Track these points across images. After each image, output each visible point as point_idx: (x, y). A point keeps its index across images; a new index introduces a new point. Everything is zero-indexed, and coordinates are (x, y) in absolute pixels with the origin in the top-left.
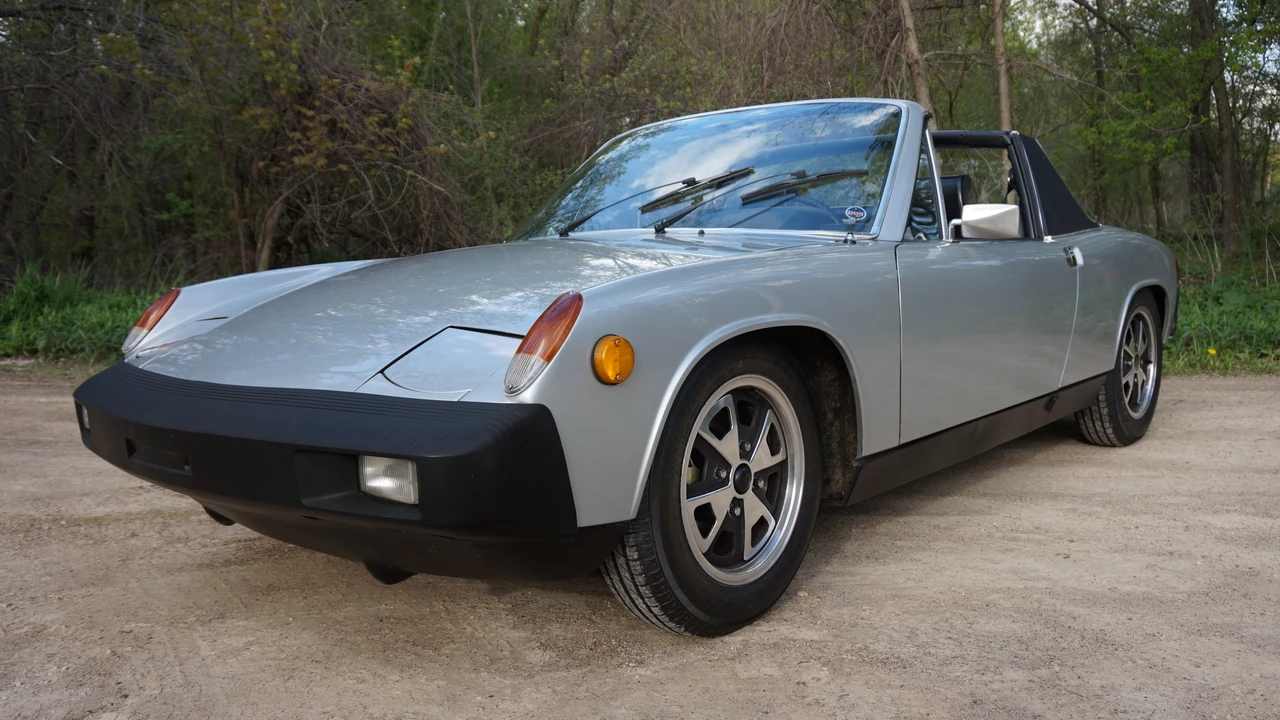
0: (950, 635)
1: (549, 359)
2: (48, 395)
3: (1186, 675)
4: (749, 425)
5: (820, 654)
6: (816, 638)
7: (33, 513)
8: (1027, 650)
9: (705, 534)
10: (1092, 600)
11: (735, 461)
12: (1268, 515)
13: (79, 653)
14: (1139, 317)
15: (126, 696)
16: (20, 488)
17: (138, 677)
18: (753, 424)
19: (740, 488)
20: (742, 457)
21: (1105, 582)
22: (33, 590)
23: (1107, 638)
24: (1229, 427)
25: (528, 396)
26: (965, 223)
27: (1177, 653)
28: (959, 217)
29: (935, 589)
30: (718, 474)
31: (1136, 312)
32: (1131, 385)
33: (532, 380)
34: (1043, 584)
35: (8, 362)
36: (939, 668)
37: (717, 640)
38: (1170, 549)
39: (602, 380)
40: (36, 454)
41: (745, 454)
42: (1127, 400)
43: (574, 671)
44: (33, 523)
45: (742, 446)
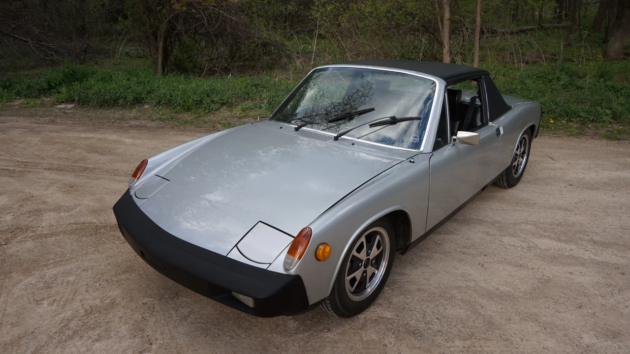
0: (437, 316)
1: (300, 259)
2: (84, 131)
3: (517, 346)
4: (370, 244)
5: (392, 327)
6: (390, 317)
7: (95, 221)
8: (464, 327)
9: (352, 286)
10: (489, 295)
11: (364, 258)
12: (559, 240)
13: (130, 317)
14: (524, 138)
15: (151, 344)
16: (87, 202)
17: (154, 332)
18: (372, 242)
19: (366, 267)
20: (367, 256)
21: (495, 284)
22: (106, 275)
23: (492, 321)
24: (552, 176)
25: (293, 272)
26: (458, 138)
27: (516, 332)
28: (456, 136)
29: (434, 286)
30: (358, 265)
31: (524, 136)
32: (516, 165)
33: (294, 266)
34: (472, 284)
35: (63, 106)
36: (432, 337)
37: (355, 317)
38: (520, 262)
39: (318, 260)
40: (88, 178)
41: (368, 254)
42: (513, 171)
43: (306, 334)
44: (97, 228)
45: (367, 252)
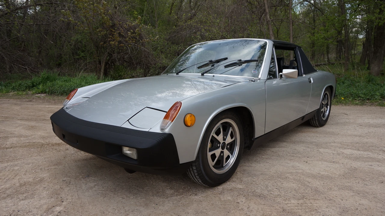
0: (276, 187)
1: (172, 121)
3: (339, 203)
4: (225, 132)
5: (243, 193)
6: (242, 188)
7: (43, 142)
8: (297, 193)
9: (213, 161)
10: (314, 177)
11: (222, 141)
12: (359, 150)
13: (52, 187)
14: (326, 94)
15: (63, 202)
16: (40, 134)
17: (66, 195)
18: (227, 131)
19: (223, 148)
20: (223, 140)
21: (317, 171)
22: (41, 166)
23: (318, 190)
25: (167, 131)
26: (284, 74)
27: (336, 196)
28: (282, 72)
29: (272, 172)
30: (217, 145)
31: (325, 93)
32: (323, 111)
33: (168, 126)
34: (300, 171)
35: (39, 95)
36: (274, 198)
37: (216, 188)
38: (334, 160)
39: (186, 125)
40: (44, 123)
41: (224, 139)
42: (322, 115)
44: (43, 145)
45: (224, 137)
